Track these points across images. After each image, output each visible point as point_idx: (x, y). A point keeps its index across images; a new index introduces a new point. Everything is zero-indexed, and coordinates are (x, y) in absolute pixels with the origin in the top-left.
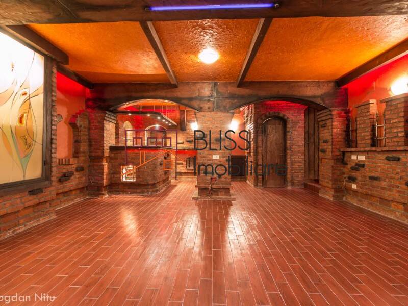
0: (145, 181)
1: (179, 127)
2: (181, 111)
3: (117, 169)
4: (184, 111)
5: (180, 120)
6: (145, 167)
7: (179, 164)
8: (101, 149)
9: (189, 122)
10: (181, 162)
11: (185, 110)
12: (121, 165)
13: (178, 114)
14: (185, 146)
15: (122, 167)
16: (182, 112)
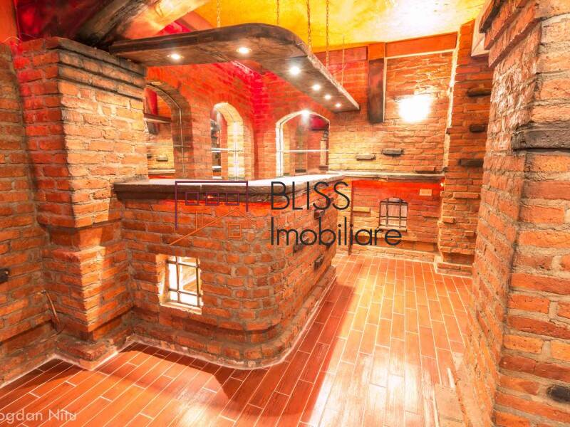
0: (233, 320)
1: (363, 113)
2: (372, 62)
3: (146, 265)
4: (381, 60)
5: (368, 91)
6: (234, 270)
7: (361, 213)
8: (65, 198)
9: (394, 95)
10: (365, 209)
11: (386, 59)
12: (157, 253)
13: (363, 75)
14: (378, 166)
15: (159, 258)
16: (375, 66)
